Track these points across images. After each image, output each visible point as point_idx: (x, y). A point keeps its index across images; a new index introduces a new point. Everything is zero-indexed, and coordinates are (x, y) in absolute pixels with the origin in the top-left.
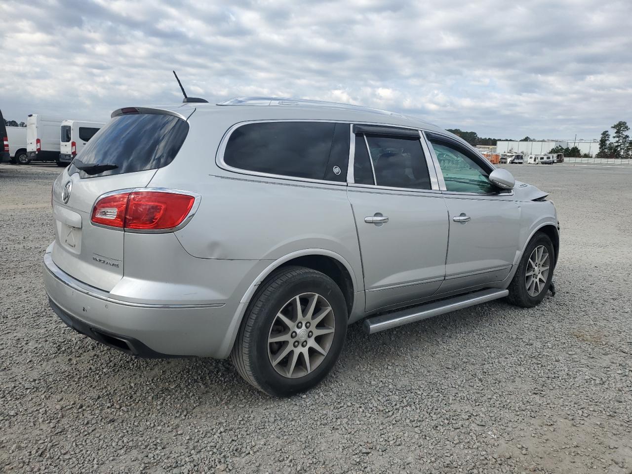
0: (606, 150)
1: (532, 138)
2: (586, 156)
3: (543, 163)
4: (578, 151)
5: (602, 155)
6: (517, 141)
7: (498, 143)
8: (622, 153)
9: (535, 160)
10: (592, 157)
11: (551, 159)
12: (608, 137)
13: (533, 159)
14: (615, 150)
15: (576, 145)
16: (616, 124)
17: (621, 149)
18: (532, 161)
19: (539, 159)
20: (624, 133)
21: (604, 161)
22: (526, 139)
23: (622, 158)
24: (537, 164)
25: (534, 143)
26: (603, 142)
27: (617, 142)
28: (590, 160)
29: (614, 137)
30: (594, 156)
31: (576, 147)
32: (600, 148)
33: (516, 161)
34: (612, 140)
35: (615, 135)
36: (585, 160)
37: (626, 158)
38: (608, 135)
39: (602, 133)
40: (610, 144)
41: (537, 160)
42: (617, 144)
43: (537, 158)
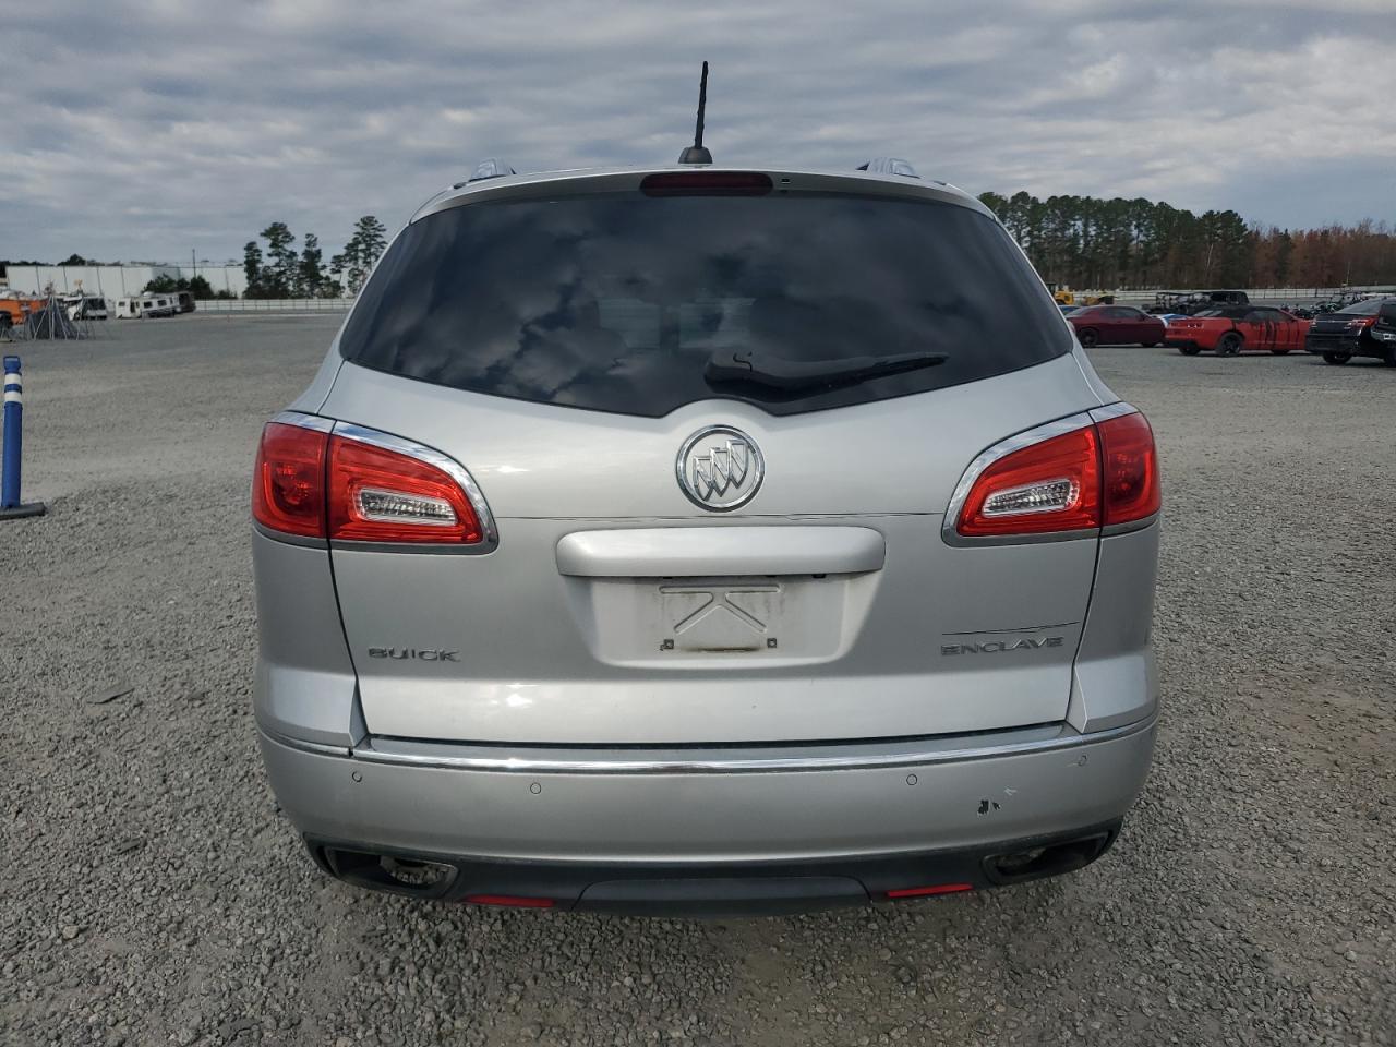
0: (261, 283)
1: (86, 258)
2: (225, 295)
3: (154, 315)
4: (206, 286)
5: (253, 293)
6: (52, 266)
7: (9, 270)
8: (291, 288)
9: (132, 309)
10: (235, 298)
11: (168, 305)
12: (259, 255)
13: (127, 308)
14: (278, 282)
15: (198, 272)
16: (268, 228)
17: (288, 279)
18: (126, 311)
19: (141, 305)
20: (286, 246)
21: (262, 304)
22: (75, 261)
23: (293, 298)
24: (140, 317)
25: (101, 269)
26: (251, 266)
27: (277, 265)
28: (237, 305)
29: (270, 255)
30: (240, 295)
31: (200, 277)
32: (248, 278)
33: (90, 313)
34: (267, 261)
35: (270, 251)
36: (224, 305)
37: (300, 297)
38: (257, 251)
39: (245, 246)
40: (264, 270)
41: (137, 310)
42: (277, 270)
43: (137, 304)
